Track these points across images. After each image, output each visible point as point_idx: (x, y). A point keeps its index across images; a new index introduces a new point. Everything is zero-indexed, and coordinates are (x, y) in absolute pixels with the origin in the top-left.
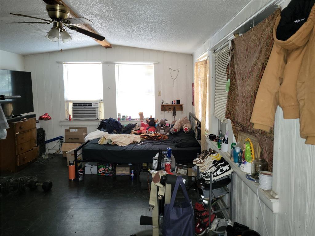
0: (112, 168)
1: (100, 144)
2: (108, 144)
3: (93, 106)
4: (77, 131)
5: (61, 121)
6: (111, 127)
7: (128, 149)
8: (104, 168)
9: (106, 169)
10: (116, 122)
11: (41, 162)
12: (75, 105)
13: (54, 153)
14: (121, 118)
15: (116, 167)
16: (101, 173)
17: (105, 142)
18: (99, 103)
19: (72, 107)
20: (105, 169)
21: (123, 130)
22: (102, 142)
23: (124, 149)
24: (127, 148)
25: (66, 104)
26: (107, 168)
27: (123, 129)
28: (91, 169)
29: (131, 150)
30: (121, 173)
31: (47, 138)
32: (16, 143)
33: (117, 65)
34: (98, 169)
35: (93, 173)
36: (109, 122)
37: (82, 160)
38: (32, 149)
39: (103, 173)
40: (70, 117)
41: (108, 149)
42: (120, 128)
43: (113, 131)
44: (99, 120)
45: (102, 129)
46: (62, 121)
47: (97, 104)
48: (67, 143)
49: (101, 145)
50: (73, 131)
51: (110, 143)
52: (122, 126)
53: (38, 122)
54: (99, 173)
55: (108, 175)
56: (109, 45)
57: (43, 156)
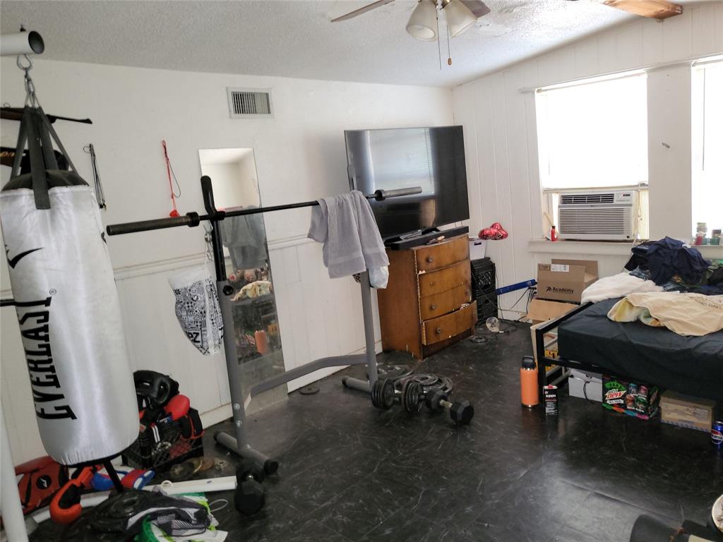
0: (649, 397)
1: (612, 318)
2: (637, 323)
3: (615, 202)
4: (567, 270)
5: (532, 243)
6: (664, 264)
7: (702, 350)
8: (623, 393)
9: (627, 397)
10: (684, 252)
11: (479, 341)
12: (566, 200)
13: (517, 320)
14: (707, 237)
15: (662, 398)
16: (613, 405)
17: (629, 316)
18: (634, 193)
19: (559, 207)
20: (624, 396)
21: (708, 277)
22: (620, 314)
23: (688, 347)
24: (703, 346)
25: (543, 198)
26: (632, 395)
27: (707, 273)
28: (584, 385)
29: (716, 354)
30: (680, 420)
31: (501, 283)
32: (419, 294)
33: (697, 67)
34: (605, 390)
35: (589, 398)
36: (661, 252)
37: (557, 358)
38: (459, 309)
39: (619, 404)
40: (553, 233)
41: (632, 341)
42: (698, 271)
43: (671, 278)
44: (632, 241)
45: (637, 270)
46: (534, 242)
47: (629, 195)
48: (542, 299)
49: (614, 322)
50: (559, 270)
51: (644, 321)
52: (705, 263)
53: (480, 244)
54: (608, 402)
55: (636, 415)
56: (666, 10)
57: (488, 325)
